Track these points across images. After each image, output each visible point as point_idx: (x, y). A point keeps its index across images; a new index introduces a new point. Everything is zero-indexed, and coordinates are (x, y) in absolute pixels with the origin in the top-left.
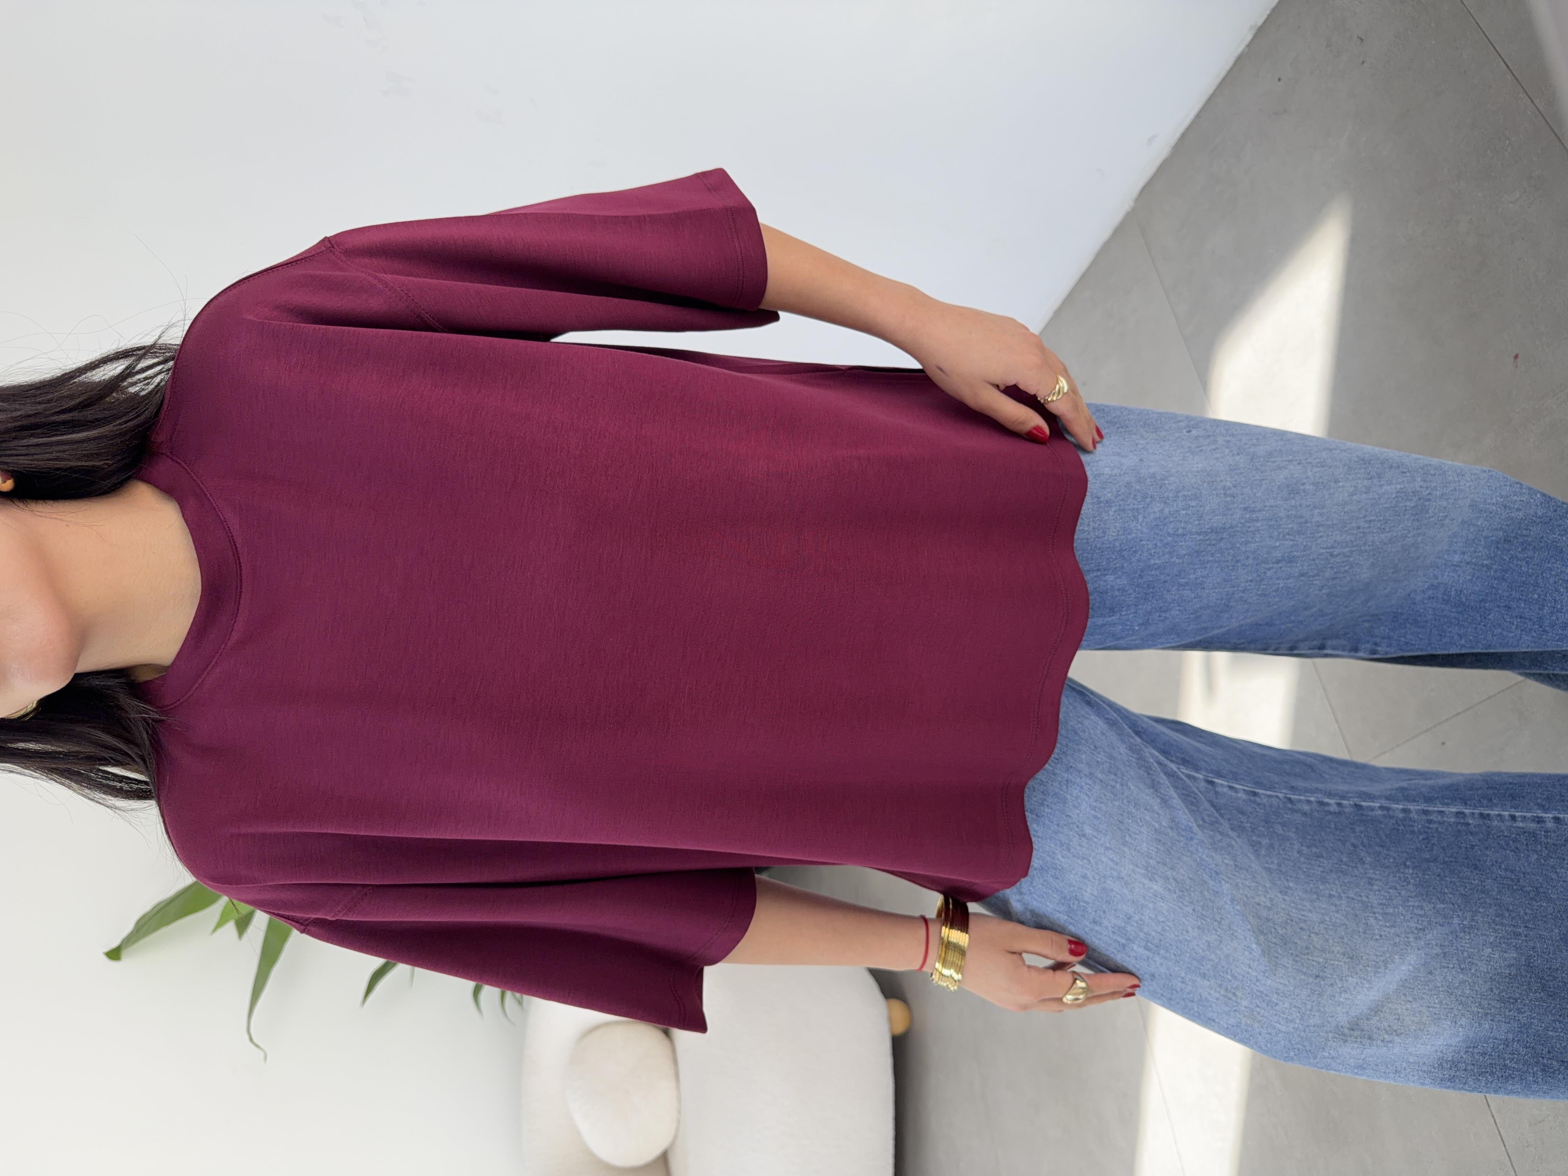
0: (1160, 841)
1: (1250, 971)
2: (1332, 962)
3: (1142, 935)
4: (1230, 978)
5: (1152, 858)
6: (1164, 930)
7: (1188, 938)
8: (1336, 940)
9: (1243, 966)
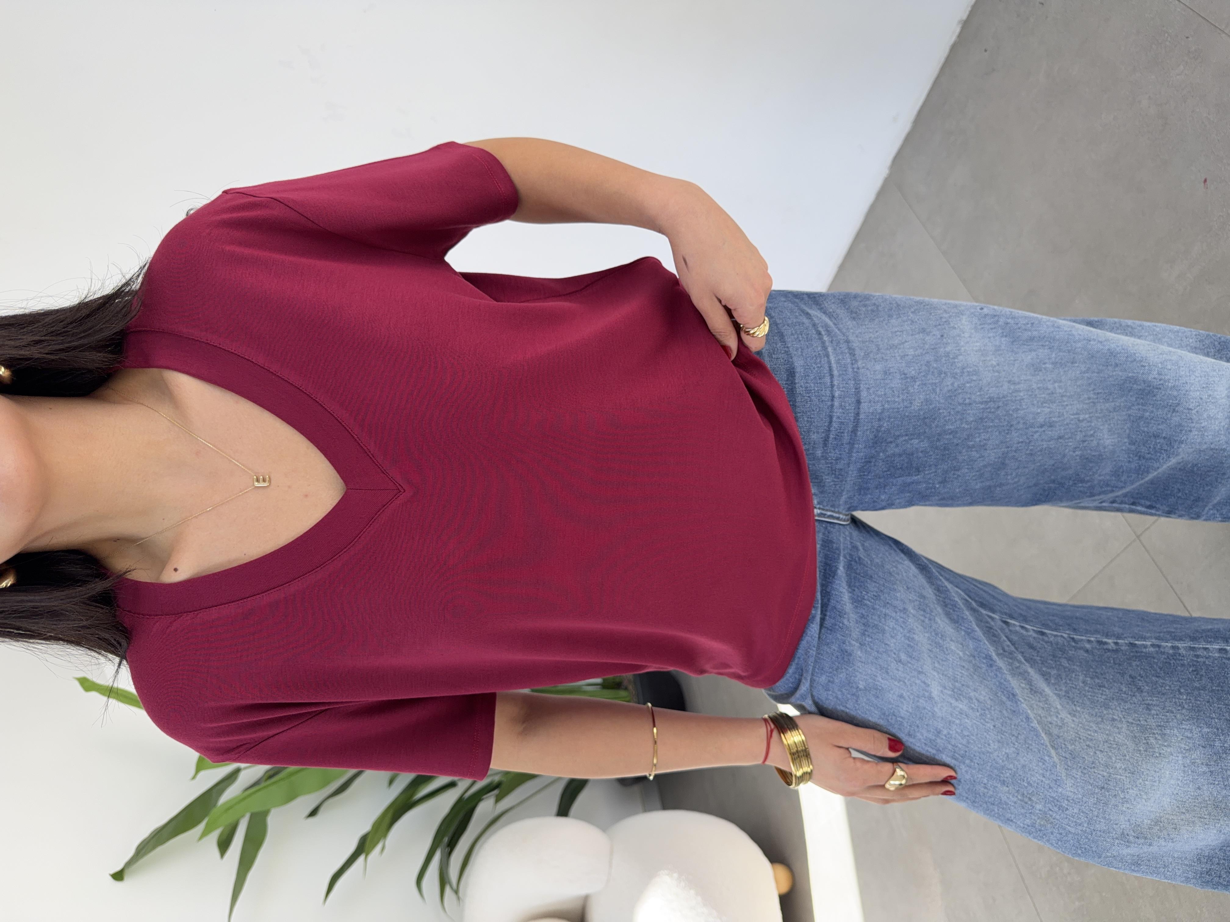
0: (964, 667)
1: (1044, 779)
2: (1115, 776)
3: (950, 747)
4: (1026, 785)
5: (957, 681)
6: (968, 742)
7: (990, 751)
8: (1118, 757)
9: (1037, 775)
